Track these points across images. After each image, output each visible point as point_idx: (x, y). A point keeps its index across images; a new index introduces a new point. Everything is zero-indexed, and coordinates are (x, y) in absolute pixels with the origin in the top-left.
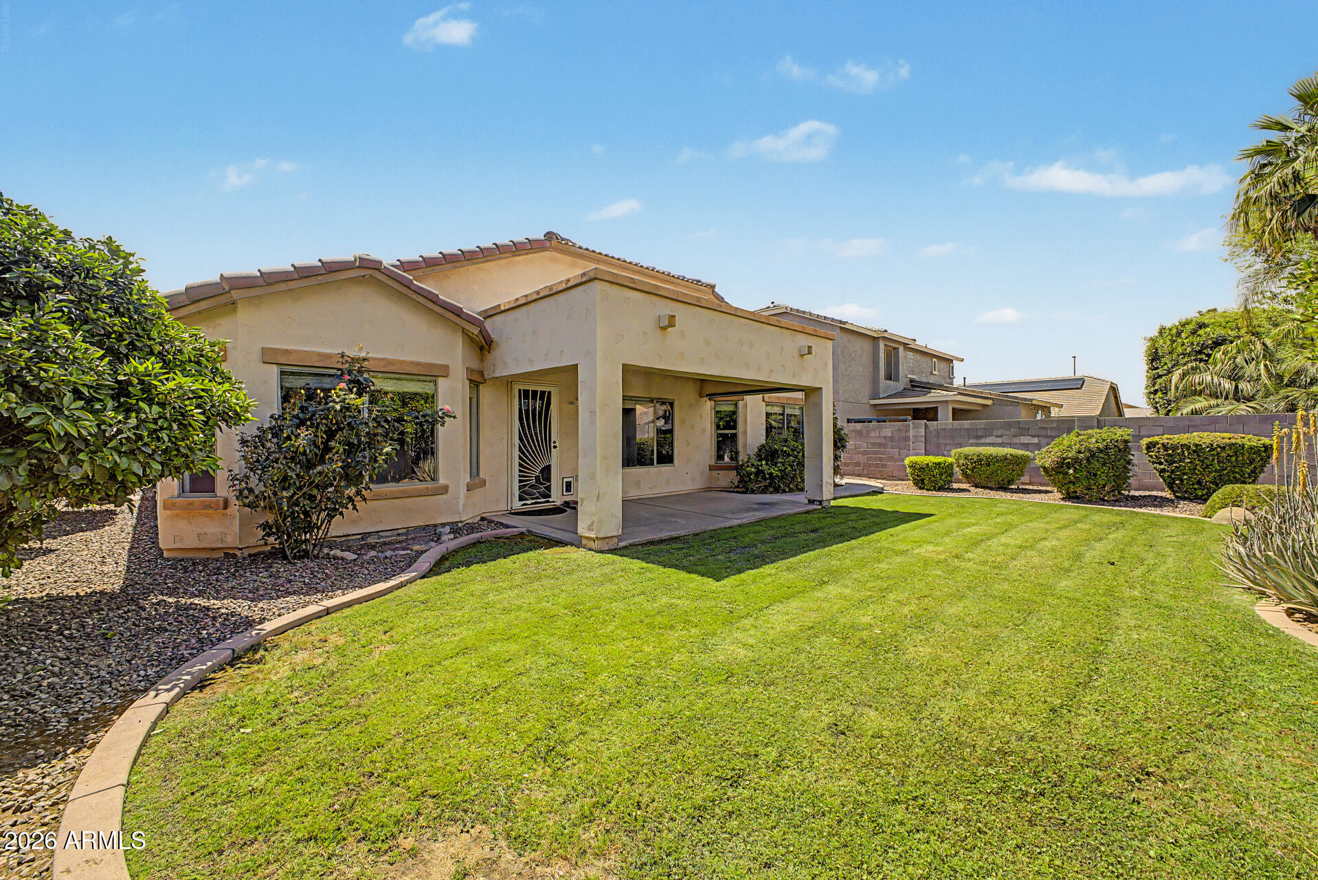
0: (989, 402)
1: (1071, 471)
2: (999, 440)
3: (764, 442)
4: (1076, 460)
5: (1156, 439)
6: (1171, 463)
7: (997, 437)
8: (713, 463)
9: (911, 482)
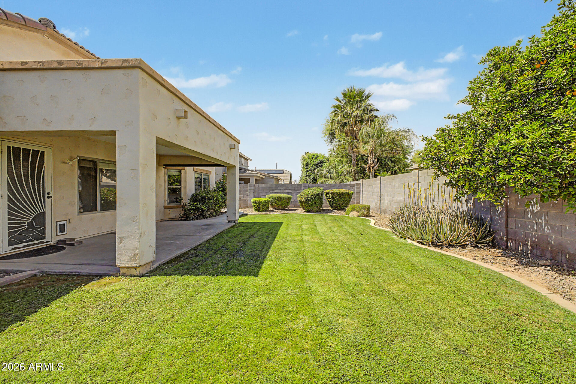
0: (264, 177)
1: (310, 202)
2: (280, 191)
3: (194, 192)
4: (311, 198)
5: (328, 191)
6: (333, 198)
7: (290, 190)
8: (166, 205)
9: (253, 209)
